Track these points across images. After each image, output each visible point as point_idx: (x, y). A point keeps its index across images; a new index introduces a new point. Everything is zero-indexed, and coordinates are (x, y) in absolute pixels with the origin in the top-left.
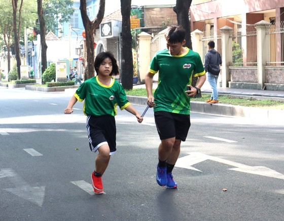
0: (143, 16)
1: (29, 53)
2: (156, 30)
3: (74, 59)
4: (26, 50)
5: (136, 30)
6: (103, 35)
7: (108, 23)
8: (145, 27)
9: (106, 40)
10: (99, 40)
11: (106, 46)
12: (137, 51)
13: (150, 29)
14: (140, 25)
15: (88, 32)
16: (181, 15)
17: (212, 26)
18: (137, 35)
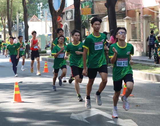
0: (93, 6)
1: (20, 30)
2: (102, 16)
3: (49, 35)
4: (18, 28)
5: (89, 16)
6: (67, 19)
7: (70, 11)
8: (94, 14)
9: (69, 22)
10: (65, 22)
11: (69, 26)
12: (89, 30)
13: (98, 15)
14: (91, 12)
15: (54, 18)
16: (110, 9)
17: (140, 13)
18: (89, 19)
